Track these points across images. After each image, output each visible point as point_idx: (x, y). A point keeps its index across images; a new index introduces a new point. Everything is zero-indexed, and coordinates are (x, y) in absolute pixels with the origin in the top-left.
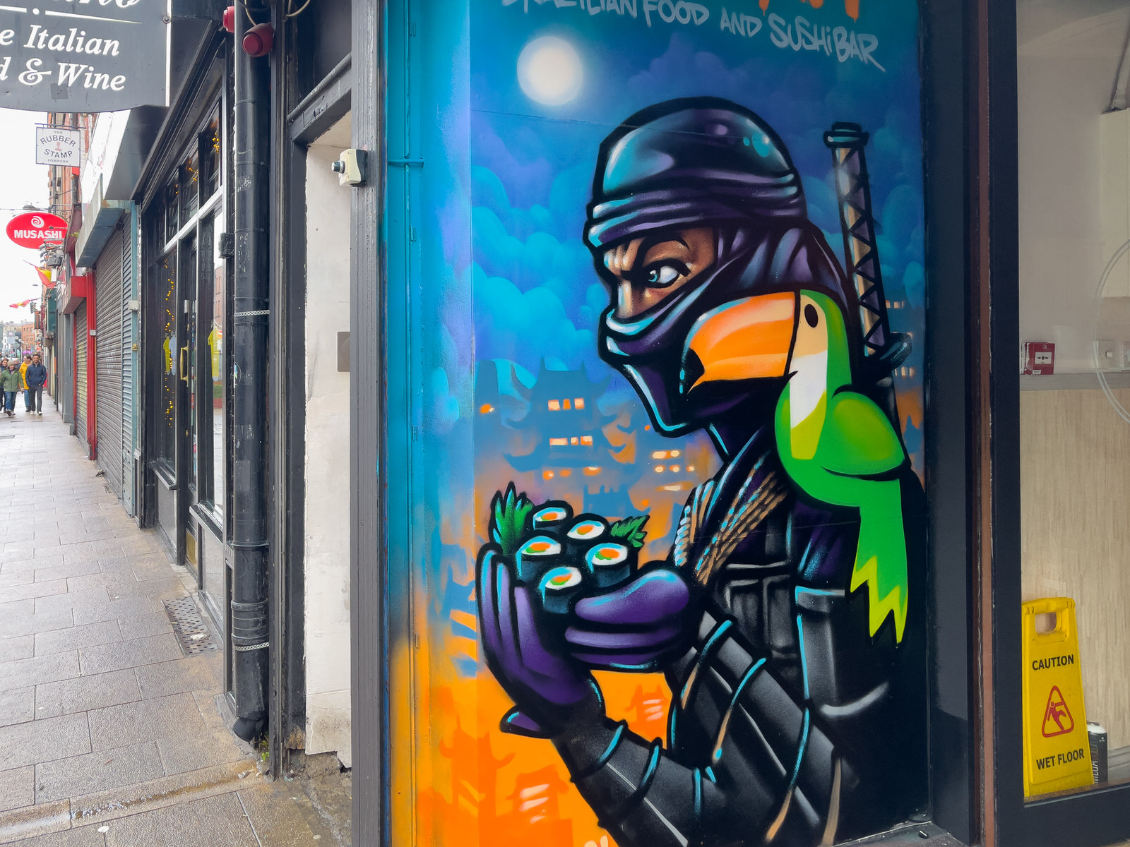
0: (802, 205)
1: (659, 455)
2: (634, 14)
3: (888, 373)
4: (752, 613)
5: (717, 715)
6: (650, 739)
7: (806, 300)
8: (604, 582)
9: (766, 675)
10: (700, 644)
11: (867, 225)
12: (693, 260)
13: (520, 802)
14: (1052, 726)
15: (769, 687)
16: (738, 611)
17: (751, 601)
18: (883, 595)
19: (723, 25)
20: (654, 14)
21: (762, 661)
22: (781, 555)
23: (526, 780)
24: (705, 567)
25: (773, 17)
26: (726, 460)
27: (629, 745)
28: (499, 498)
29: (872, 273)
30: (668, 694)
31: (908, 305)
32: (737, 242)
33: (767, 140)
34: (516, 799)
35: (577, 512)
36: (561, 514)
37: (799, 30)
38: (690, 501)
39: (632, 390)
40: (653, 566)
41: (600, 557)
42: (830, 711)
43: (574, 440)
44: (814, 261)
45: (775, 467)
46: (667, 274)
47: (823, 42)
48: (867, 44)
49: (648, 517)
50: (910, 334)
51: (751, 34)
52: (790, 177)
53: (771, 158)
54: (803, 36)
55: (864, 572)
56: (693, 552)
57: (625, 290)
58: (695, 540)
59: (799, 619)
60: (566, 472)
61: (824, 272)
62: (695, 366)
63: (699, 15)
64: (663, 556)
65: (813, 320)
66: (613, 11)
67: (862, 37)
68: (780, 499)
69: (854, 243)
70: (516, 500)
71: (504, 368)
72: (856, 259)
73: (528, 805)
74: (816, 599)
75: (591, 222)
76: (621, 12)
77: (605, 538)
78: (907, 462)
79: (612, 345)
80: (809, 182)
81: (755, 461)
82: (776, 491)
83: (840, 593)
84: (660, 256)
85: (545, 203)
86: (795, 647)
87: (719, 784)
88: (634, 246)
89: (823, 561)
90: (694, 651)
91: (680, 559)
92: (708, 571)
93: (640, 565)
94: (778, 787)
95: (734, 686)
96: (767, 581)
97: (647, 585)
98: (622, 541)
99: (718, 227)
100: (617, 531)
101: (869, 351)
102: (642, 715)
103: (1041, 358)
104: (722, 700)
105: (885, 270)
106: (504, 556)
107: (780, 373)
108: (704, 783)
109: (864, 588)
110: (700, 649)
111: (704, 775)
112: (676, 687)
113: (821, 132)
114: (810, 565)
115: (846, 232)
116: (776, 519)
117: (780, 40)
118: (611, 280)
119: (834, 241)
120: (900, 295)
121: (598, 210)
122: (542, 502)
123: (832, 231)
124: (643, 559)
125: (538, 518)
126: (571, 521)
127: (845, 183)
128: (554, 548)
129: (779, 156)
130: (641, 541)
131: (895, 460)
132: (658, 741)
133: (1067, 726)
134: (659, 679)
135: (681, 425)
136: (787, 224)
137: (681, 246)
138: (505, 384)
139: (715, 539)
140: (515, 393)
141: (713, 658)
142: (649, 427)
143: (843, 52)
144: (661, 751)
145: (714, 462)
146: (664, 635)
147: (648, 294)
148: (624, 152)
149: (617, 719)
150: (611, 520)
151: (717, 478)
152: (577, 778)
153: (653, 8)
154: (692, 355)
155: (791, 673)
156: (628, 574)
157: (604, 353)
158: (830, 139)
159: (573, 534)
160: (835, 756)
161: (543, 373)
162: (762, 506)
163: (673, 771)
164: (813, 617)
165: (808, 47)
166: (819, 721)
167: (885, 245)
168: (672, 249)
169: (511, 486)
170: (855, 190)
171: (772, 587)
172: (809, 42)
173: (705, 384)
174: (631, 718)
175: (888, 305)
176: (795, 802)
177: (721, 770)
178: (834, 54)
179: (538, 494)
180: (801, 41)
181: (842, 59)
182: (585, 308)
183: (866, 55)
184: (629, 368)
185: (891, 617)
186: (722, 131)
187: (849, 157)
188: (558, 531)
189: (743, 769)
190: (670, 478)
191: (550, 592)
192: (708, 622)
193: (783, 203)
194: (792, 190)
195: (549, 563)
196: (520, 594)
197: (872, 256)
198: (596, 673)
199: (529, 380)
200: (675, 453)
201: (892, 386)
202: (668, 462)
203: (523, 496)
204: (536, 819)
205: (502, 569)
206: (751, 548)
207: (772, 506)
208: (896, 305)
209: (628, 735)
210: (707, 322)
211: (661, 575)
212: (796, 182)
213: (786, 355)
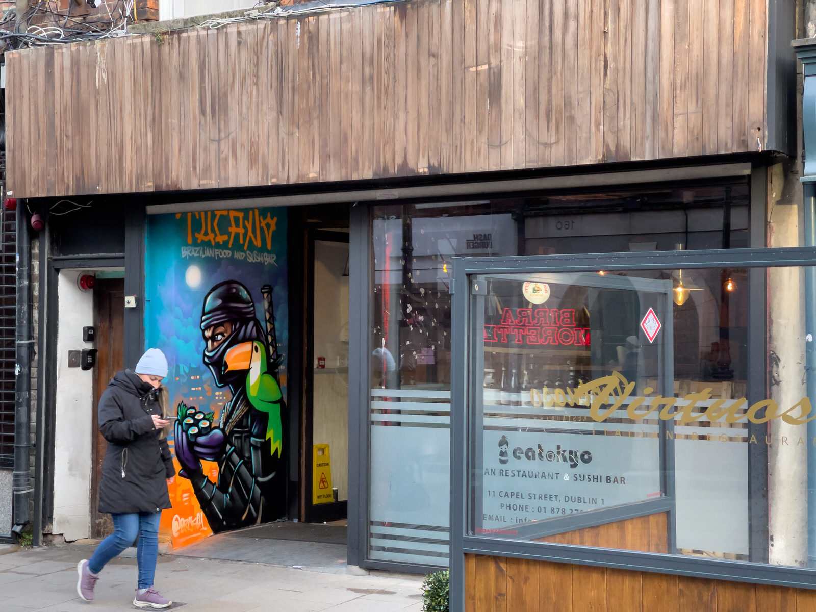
0: (254, 313)
1: (217, 393)
2: (213, 256)
3: (277, 368)
4: (240, 445)
5: (230, 476)
6: (213, 483)
7: (255, 344)
8: (203, 432)
9: (243, 465)
10: (226, 453)
11: (272, 319)
12: (226, 333)
13: (182, 498)
14: (322, 486)
15: (244, 470)
16: (236, 444)
17: (239, 441)
18: (275, 442)
19: (235, 256)
20: (218, 255)
21: (242, 461)
22: (247, 427)
23: (184, 492)
24: (228, 429)
25: (248, 252)
26: (234, 395)
27: (209, 484)
28: (180, 405)
29: (273, 335)
30: (218, 469)
31: (283, 345)
32: (237, 326)
33: (246, 292)
34: (181, 496)
35: (197, 410)
36: (193, 411)
37: (255, 255)
38: (224, 409)
39: (211, 373)
40: (215, 428)
41: (203, 424)
42: (260, 479)
43: (197, 388)
44: (258, 331)
45: (246, 398)
46: (220, 337)
47: (261, 259)
48: (273, 258)
49: (214, 413)
50: (284, 355)
51: (242, 259)
52: (252, 304)
53: (247, 298)
54: (256, 258)
55: (270, 434)
56: (225, 424)
57: (210, 342)
58: (226, 420)
59: (252, 448)
60: (195, 399)
61: (260, 335)
62: (226, 366)
63: (229, 254)
64: (218, 426)
65: (257, 351)
66: (208, 256)
67: (272, 255)
68: (247, 408)
69: (268, 324)
70: (184, 406)
71: (181, 366)
72: (269, 330)
73: (184, 499)
74: (256, 442)
75: (202, 322)
76: (210, 256)
77: (204, 419)
78: (282, 398)
79: (206, 360)
80: (257, 305)
81: (241, 396)
82: (246, 406)
83: (263, 440)
84: (218, 331)
85: (191, 317)
86: (250, 457)
87: (230, 500)
88: (212, 329)
89: (258, 429)
90: (225, 456)
91: (222, 427)
92: (229, 431)
93: (212, 428)
94: (245, 502)
95: (235, 467)
96: (244, 435)
97: (213, 434)
98: (208, 420)
99: (232, 322)
100: (207, 417)
101: (272, 360)
102: (212, 475)
103: (322, 363)
104: (231, 471)
105: (277, 333)
106: (180, 423)
107: (247, 368)
108: (226, 498)
109: (270, 439)
110: (226, 455)
111: (227, 496)
112: (220, 466)
113: (260, 288)
114: (255, 430)
115: (266, 321)
116: (246, 415)
117: (249, 259)
118: (206, 339)
119: (263, 324)
120: (281, 342)
121: (204, 318)
122: (189, 407)
123: (263, 321)
124: (213, 426)
125: (188, 412)
126: (196, 413)
127: (266, 305)
128: (192, 421)
129: (249, 297)
130: (212, 420)
131: (279, 397)
132: (215, 483)
133: (326, 486)
134: (215, 464)
135: (222, 384)
136: (251, 319)
137: (223, 328)
138: (182, 372)
139: (230, 421)
140: (183, 374)
141: (229, 459)
142: (215, 385)
143: (266, 261)
144: (216, 487)
145: (231, 396)
146: (217, 450)
147: (215, 343)
148: (210, 300)
149: (206, 475)
150: (205, 413)
151: (231, 401)
152: (196, 493)
153: (218, 253)
154: (226, 363)
155: (250, 466)
156: (209, 430)
157: (204, 362)
158: (263, 291)
159: (196, 417)
160: (261, 494)
161: (190, 368)
162: (243, 411)
163: (219, 493)
164: (256, 448)
165: (257, 261)
166: (257, 482)
167: (277, 325)
168: (221, 329)
169: (182, 402)
170: (269, 307)
171: (245, 436)
172: (257, 259)
173: (229, 371)
174: (209, 475)
175: (278, 345)
176: (250, 508)
177: (231, 495)
178: (264, 263)
179: (189, 405)
180: (255, 259)
181: (266, 264)
182: (200, 348)
183: (272, 261)
184: (210, 366)
185: (277, 449)
186: (234, 291)
187: (268, 296)
188: (193, 416)
189: (237, 496)
190: (220, 401)
191: (191, 435)
192: (228, 447)
193: (249, 313)
194: (252, 308)
195: (190, 426)
196: (184, 434)
197: (273, 329)
198: (201, 460)
199: (187, 371)
200: (221, 393)
201: (278, 372)
202: (219, 396)
203: (185, 405)
204: (186, 504)
205: (180, 426)
206: (239, 424)
207: (245, 411)
208: (280, 345)
209: (208, 481)
210: (230, 352)
211: (217, 431)
212: (253, 306)
213: (249, 362)
